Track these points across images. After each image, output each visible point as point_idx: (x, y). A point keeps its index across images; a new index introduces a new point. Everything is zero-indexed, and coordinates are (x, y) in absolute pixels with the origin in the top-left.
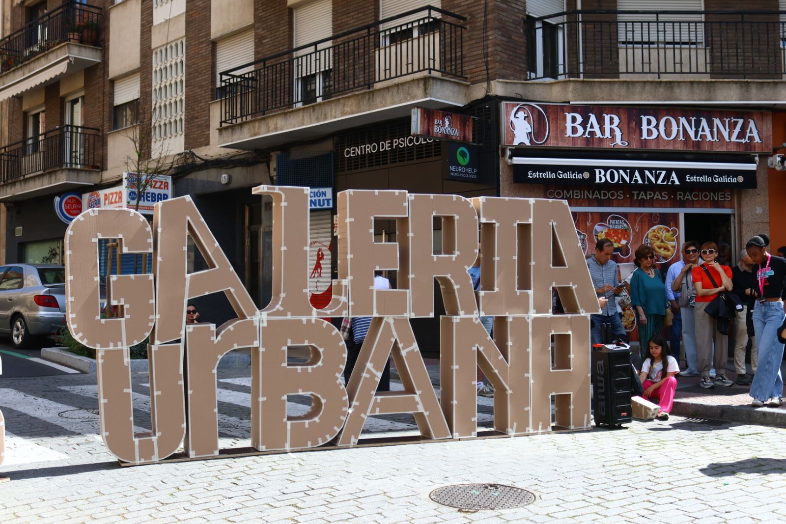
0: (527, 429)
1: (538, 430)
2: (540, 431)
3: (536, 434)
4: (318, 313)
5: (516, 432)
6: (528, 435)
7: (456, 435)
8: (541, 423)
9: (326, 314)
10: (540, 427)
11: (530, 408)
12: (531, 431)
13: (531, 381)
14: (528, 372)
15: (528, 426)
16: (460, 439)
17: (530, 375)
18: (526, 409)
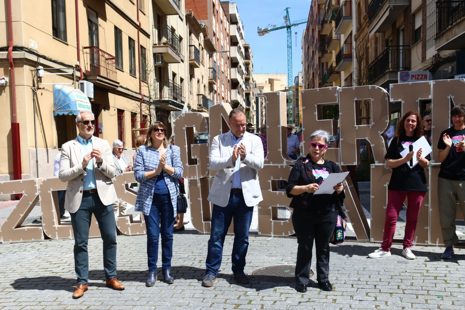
0: (426, 241)
1: (436, 243)
2: (437, 244)
3: (435, 246)
4: (287, 162)
5: (417, 243)
6: (426, 246)
7: (372, 240)
8: (438, 239)
9: (291, 163)
10: (437, 242)
11: (429, 228)
12: (430, 243)
13: (430, 210)
14: (428, 203)
15: (427, 240)
16: (374, 242)
17: (430, 205)
18: (425, 228)
